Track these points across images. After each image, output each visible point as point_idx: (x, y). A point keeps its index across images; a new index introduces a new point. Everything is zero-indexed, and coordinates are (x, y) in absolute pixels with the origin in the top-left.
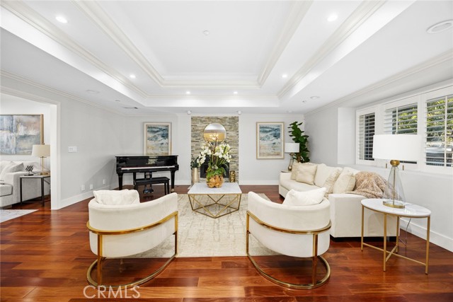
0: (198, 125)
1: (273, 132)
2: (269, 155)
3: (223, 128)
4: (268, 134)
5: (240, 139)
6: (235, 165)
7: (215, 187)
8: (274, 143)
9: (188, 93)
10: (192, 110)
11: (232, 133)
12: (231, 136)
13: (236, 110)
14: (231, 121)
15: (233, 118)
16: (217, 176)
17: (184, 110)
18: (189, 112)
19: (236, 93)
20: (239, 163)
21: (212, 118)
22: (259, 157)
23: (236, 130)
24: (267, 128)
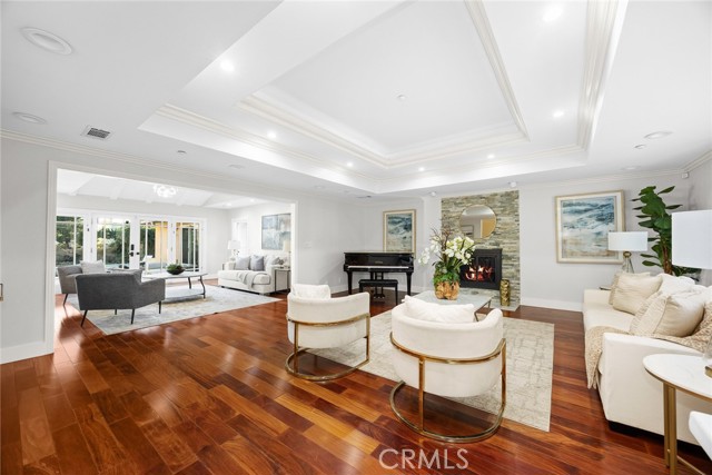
0: (451, 210)
1: (596, 212)
2: (585, 254)
3: (490, 212)
4: (583, 216)
5: (521, 228)
6: (513, 270)
7: (445, 298)
8: (599, 234)
9: (422, 169)
10: (437, 190)
11: (506, 219)
12: (506, 224)
13: (507, 181)
14: (504, 199)
15: (508, 194)
16: (447, 284)
17: (427, 192)
18: (433, 194)
19: (491, 156)
20: (521, 268)
21: (473, 198)
22: (561, 259)
23: (514, 212)
24: (579, 204)
